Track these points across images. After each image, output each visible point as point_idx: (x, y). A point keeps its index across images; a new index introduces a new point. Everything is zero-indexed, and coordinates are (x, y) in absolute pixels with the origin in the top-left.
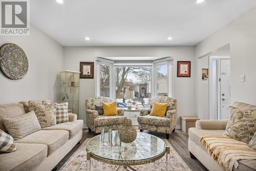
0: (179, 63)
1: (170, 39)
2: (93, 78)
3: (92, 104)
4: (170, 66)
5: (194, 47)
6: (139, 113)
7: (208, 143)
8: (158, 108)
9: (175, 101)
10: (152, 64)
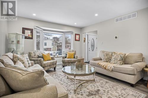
0: (76, 34)
1: (75, 24)
2: (32, 39)
3: (35, 55)
4: (72, 36)
5: (81, 29)
6: (62, 58)
7: (101, 64)
8: (70, 55)
9: (75, 51)
10: (63, 34)
